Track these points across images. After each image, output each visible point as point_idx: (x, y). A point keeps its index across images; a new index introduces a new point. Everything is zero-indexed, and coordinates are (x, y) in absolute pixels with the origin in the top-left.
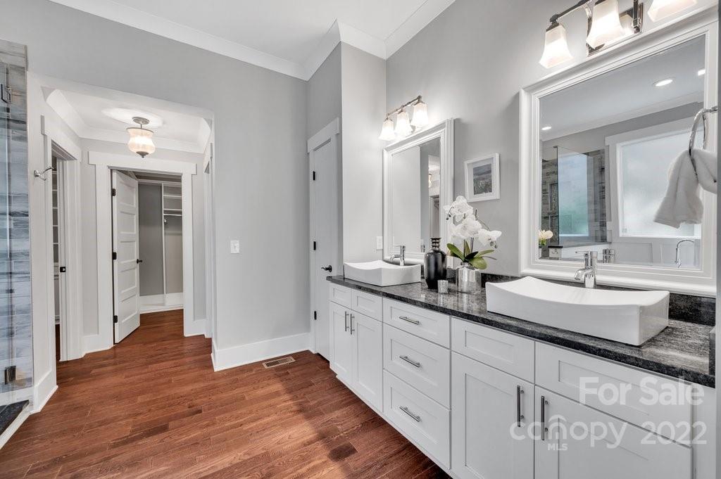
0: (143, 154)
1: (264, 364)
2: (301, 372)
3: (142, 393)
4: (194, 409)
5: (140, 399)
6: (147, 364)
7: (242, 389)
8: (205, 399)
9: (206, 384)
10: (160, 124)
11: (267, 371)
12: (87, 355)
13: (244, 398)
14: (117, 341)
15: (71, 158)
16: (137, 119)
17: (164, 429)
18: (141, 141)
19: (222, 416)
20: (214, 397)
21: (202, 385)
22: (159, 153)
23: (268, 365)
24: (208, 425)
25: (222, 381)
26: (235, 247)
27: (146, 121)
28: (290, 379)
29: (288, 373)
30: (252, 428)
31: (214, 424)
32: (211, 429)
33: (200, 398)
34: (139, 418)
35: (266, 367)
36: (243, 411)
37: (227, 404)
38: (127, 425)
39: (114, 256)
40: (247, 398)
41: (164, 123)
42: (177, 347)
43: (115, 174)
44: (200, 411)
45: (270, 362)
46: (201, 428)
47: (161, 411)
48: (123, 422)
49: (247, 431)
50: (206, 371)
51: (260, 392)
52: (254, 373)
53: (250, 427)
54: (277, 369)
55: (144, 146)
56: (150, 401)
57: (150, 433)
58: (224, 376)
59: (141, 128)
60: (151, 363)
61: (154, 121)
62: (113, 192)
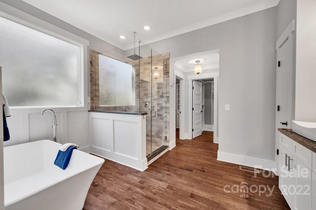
0: (198, 73)
1: (240, 167)
2: (260, 181)
3: (191, 156)
4: (203, 170)
5: (190, 158)
6: (197, 148)
7: (224, 173)
8: (208, 169)
9: (211, 163)
10: (204, 61)
11: (240, 170)
12: (185, 139)
13: (222, 176)
14: (193, 138)
15: (182, 79)
16: (197, 62)
17: (191, 171)
18: (198, 69)
19: (211, 178)
20: (211, 169)
21: (210, 163)
22: (204, 71)
23: (242, 168)
24: (204, 178)
25: (218, 165)
26: (227, 107)
27: (199, 61)
28: (250, 180)
29: (251, 177)
30: (219, 190)
31: (206, 179)
32: (205, 180)
33: (207, 167)
34: (188, 163)
35: (240, 169)
36: (220, 181)
37: (215, 175)
38: (184, 164)
39: (193, 109)
40: (224, 177)
41: (205, 60)
42: (208, 146)
43: (193, 82)
44: (204, 172)
45: (244, 167)
46: (202, 177)
47: (193, 165)
48: (183, 163)
49: (216, 190)
50: (214, 158)
51: (231, 178)
52: (233, 168)
53: (219, 189)
54: (246, 172)
55: (199, 70)
56: (192, 160)
57: (188, 170)
58: (219, 164)
59: (198, 64)
60: (199, 148)
61: (202, 61)
62: (193, 88)
